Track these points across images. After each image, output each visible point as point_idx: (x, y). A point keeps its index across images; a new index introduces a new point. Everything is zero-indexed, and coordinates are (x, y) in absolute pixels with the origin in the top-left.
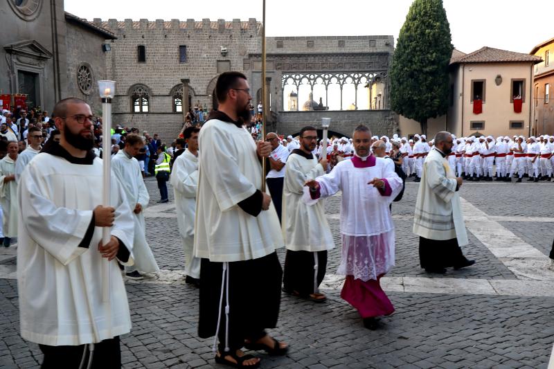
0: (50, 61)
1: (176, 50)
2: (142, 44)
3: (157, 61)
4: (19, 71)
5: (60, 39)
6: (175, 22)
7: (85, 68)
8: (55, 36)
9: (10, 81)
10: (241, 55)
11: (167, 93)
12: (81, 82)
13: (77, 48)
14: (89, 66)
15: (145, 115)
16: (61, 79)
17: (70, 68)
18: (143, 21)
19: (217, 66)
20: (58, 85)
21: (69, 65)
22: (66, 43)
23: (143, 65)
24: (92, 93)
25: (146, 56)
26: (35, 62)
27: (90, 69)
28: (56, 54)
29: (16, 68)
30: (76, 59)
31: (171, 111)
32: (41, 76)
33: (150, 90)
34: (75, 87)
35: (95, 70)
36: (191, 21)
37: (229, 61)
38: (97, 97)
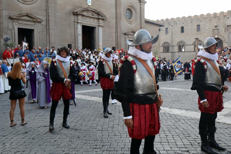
1: (196, 27)
2: (182, 26)
3: (188, 32)
6: (196, 16)
8: (141, 28)
10: (224, 26)
11: (192, 44)
13: (149, 31)
15: (183, 52)
18: (184, 17)
19: (213, 32)
23: (183, 34)
25: (184, 30)
31: (193, 51)
33: (185, 43)
36: (202, 15)
37: (218, 29)
38: (156, 47)
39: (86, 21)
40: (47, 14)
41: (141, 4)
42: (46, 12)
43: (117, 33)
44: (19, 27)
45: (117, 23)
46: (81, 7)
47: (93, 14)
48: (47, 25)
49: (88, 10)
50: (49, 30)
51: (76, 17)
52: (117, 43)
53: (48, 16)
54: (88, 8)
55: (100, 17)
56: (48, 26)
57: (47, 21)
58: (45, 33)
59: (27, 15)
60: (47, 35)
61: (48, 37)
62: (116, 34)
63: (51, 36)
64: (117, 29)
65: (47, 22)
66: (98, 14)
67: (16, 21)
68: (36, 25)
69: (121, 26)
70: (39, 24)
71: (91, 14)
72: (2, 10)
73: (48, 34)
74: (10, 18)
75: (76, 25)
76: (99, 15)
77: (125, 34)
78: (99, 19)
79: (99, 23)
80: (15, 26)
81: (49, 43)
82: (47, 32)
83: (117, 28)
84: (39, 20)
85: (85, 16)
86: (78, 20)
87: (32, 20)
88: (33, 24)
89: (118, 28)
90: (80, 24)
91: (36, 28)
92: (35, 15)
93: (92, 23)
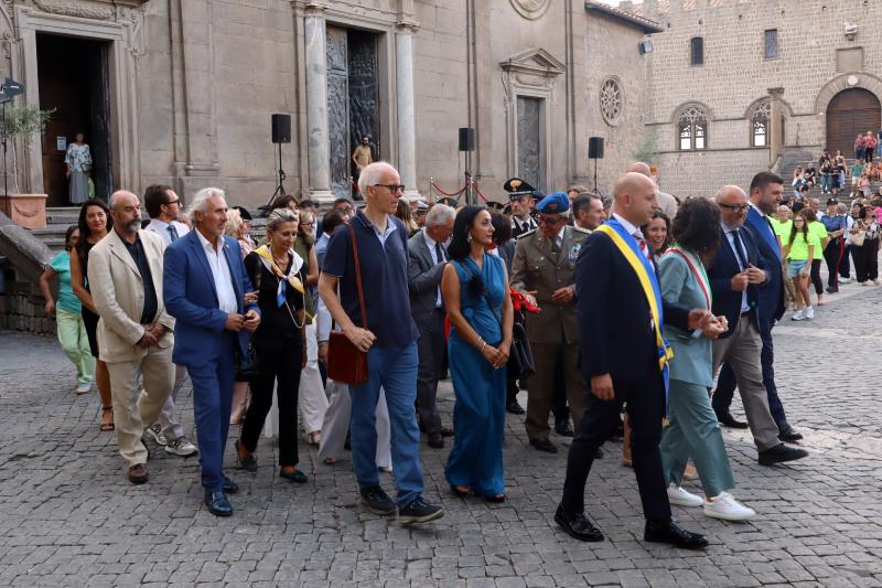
0: (562, 77)
1: (759, 39)
2: (698, 34)
3: (723, 60)
4: (519, 97)
5: (576, 41)
7: (612, 83)
8: (570, 38)
9: (506, 112)
11: (741, 115)
12: (604, 106)
13: (602, 53)
14: (618, 79)
15: (700, 154)
16: (577, 102)
17: (590, 85)
19: (837, 60)
20: (571, 114)
21: (588, 81)
22: (586, 47)
23: (698, 69)
24: (621, 124)
25: (705, 54)
26: (540, 80)
27: (619, 84)
28: (569, 66)
29: (516, 92)
30: (599, 72)
31: (747, 145)
32: (548, 101)
33: (709, 111)
34: (597, 115)
35: (626, 85)
37: (860, 48)
38: (629, 129)
43: (475, 63)
44: (44, 29)
45: (472, 15)
48: (170, 20)
50: (182, 41)
52: (475, 107)
56: (175, 25)
58: (161, 59)
60: (172, 69)
61: (177, 80)
62: (471, 65)
63: (190, 75)
64: (472, 43)
65: (174, 5)
68: (123, 16)
69: (489, 31)
70: (133, 11)
73: (177, 62)
75: (300, 21)
77: (506, 67)
79: (399, 14)
80: (22, 20)
81: (186, 111)
82: (171, 53)
83: (474, 38)
89: (479, 37)
90: (320, 14)
91: (123, 32)
93: (368, 14)
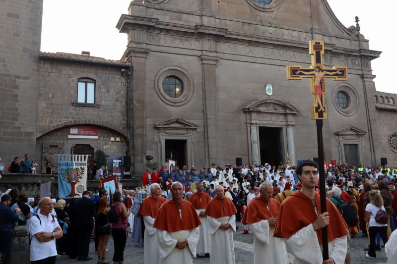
4: (345, 144)
5: (372, 122)
7: (395, 135)
9: (339, 150)
12: (392, 145)
13: (387, 125)
16: (375, 144)
17: (382, 138)
21: (381, 136)
22: (378, 123)
26: (355, 138)
28: (370, 130)
29: (343, 143)
30: (387, 132)
32: (360, 145)
34: (388, 149)
39: (265, 119)
40: (205, 116)
41: (364, 81)
42: (202, 113)
44: (167, 139)
46: (256, 100)
47: (276, 108)
48: (204, 132)
49: (268, 103)
50: (208, 138)
51: (248, 115)
53: (207, 118)
54: (267, 100)
55: (287, 112)
56: (206, 133)
57: (205, 126)
58: (202, 143)
59: (177, 122)
60: (205, 146)
61: (206, 149)
63: (210, 148)
65: (205, 128)
66: (284, 107)
67: (162, 131)
68: (190, 133)
70: (193, 131)
71: (273, 108)
72: (146, 117)
73: (206, 144)
74: (156, 128)
75: (249, 128)
76: (286, 109)
78: (286, 115)
79: (287, 121)
80: (161, 137)
82: (205, 142)
84: (193, 127)
85: (263, 112)
86: (251, 120)
87: (183, 127)
88: (185, 132)
90: (255, 125)
91: (190, 137)
92: (188, 119)
93: (275, 123)
